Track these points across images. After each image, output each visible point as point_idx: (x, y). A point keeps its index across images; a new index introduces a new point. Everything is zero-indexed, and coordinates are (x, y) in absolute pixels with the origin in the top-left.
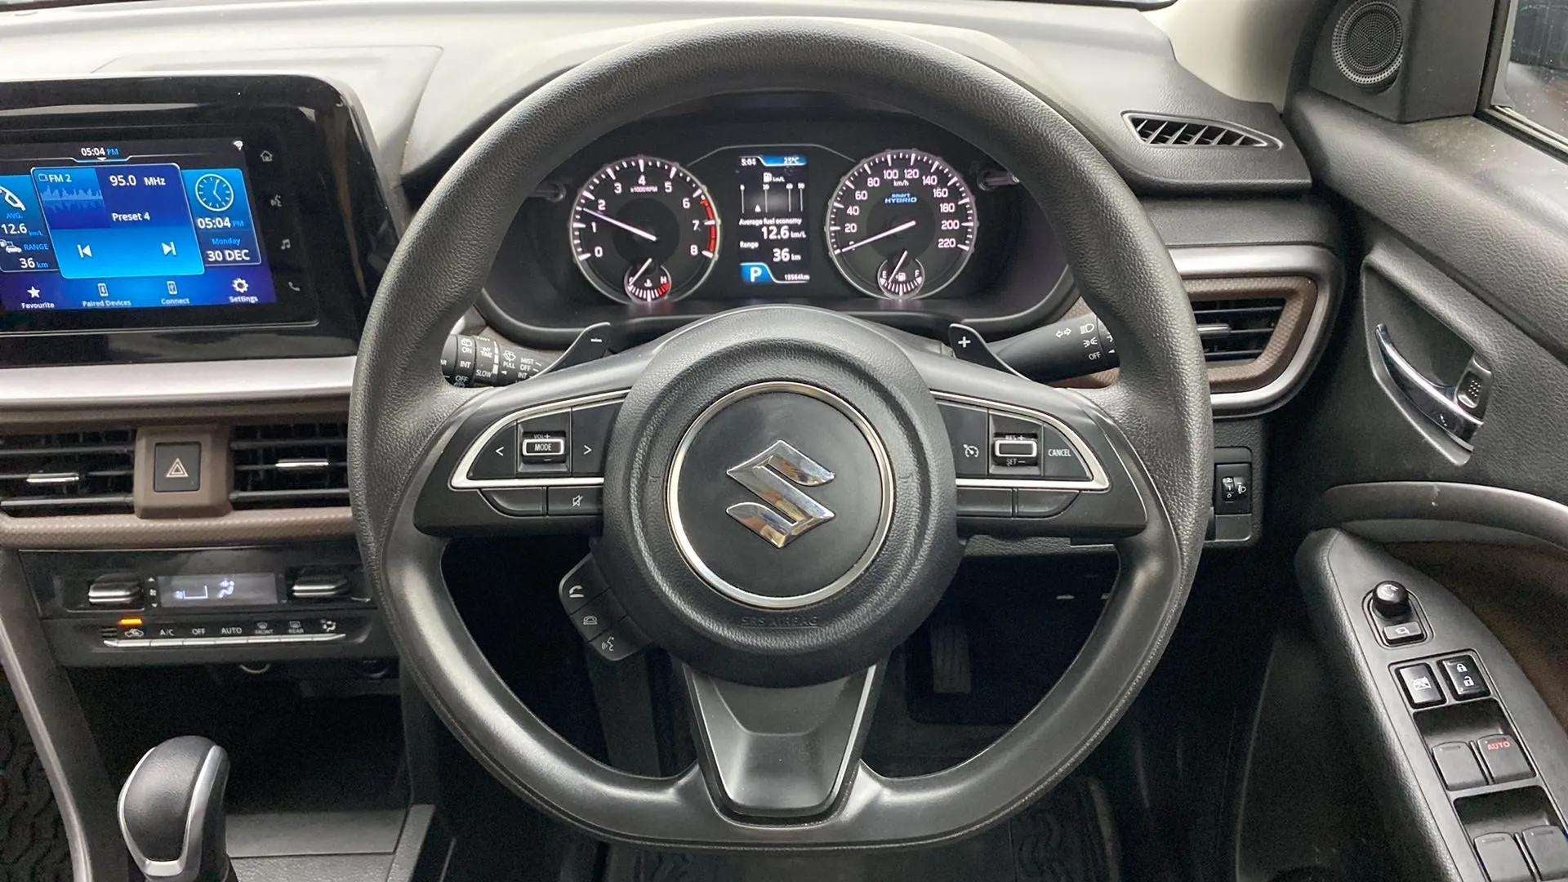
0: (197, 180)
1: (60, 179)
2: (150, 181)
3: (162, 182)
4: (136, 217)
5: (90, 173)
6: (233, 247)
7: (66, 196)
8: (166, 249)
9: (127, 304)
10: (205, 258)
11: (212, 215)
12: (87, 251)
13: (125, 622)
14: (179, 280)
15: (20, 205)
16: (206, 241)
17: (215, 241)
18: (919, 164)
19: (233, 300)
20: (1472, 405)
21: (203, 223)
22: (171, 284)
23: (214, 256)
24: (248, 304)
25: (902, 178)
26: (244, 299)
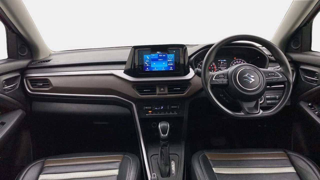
0: (169, 56)
1: (154, 55)
2: (164, 56)
3: (165, 56)
4: (161, 60)
5: (157, 55)
6: (171, 63)
7: (154, 57)
8: (164, 63)
9: (158, 70)
10: (168, 64)
11: (170, 60)
12: (155, 64)
13: (149, 112)
14: (164, 67)
15: (149, 58)
16: (168, 63)
17: (169, 63)
18: (241, 61)
19: (170, 70)
20: (317, 78)
21: (169, 60)
22: (163, 68)
23: (169, 64)
24: (172, 70)
25: (239, 62)
26: (171, 69)
